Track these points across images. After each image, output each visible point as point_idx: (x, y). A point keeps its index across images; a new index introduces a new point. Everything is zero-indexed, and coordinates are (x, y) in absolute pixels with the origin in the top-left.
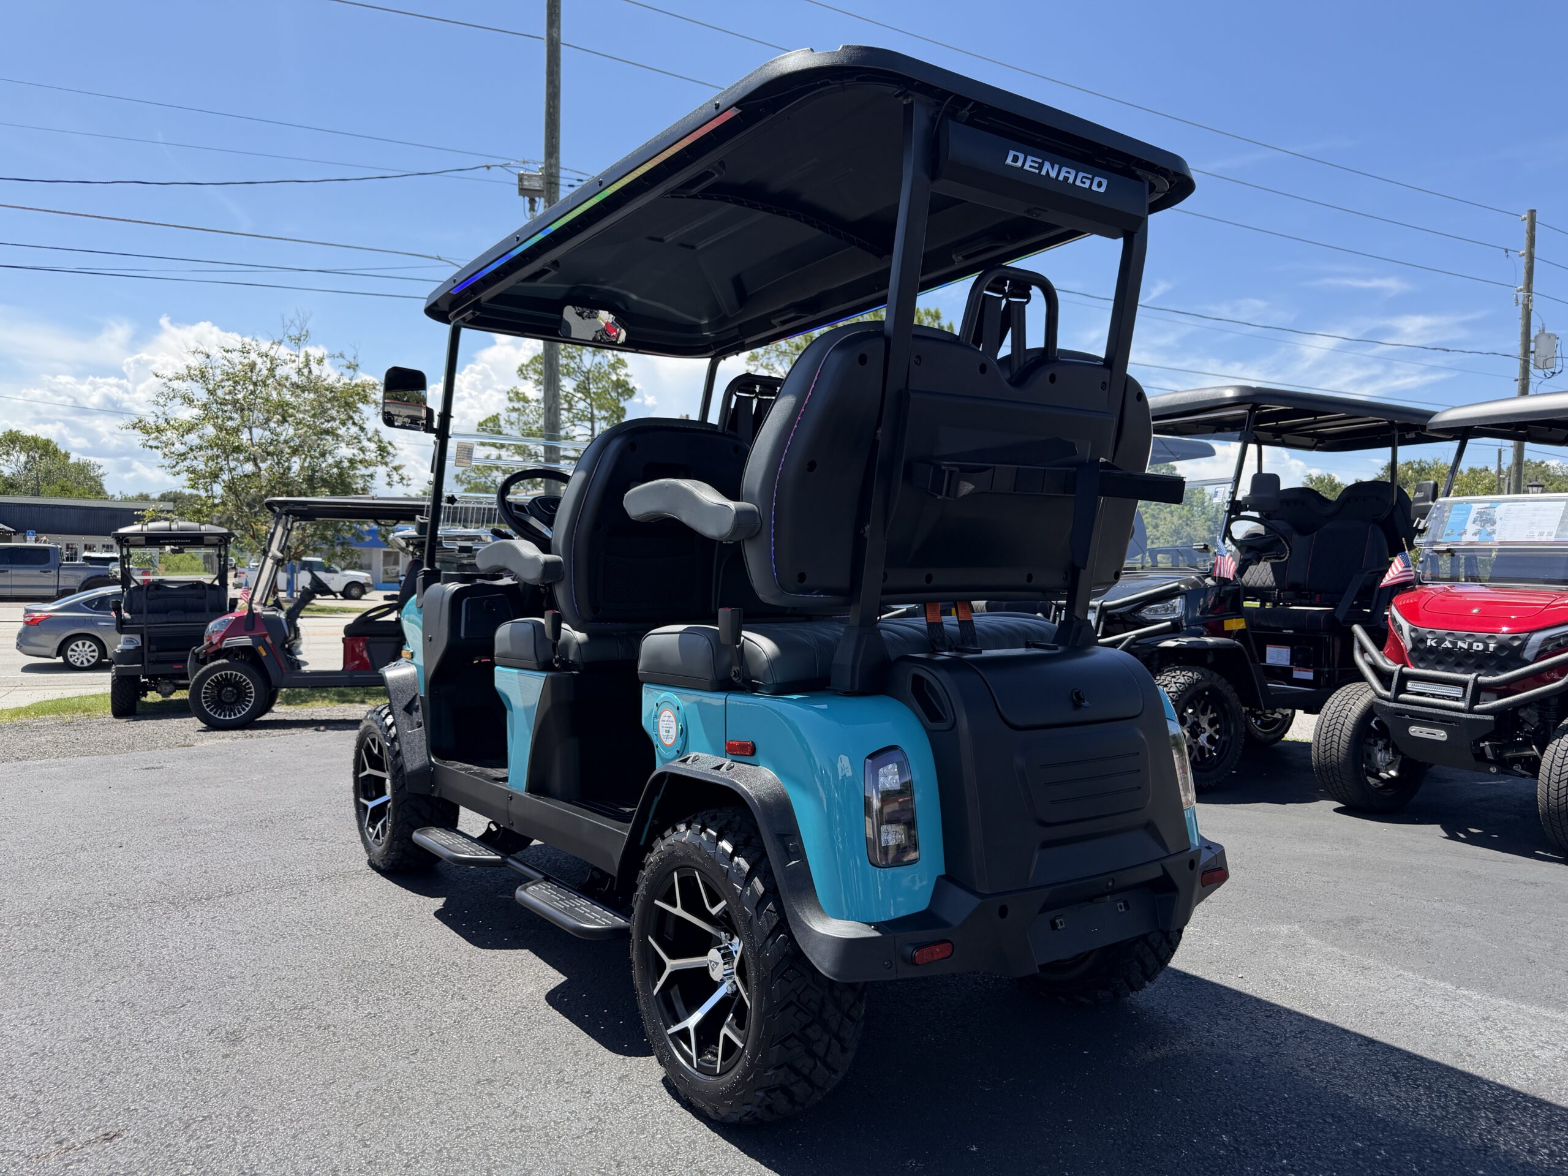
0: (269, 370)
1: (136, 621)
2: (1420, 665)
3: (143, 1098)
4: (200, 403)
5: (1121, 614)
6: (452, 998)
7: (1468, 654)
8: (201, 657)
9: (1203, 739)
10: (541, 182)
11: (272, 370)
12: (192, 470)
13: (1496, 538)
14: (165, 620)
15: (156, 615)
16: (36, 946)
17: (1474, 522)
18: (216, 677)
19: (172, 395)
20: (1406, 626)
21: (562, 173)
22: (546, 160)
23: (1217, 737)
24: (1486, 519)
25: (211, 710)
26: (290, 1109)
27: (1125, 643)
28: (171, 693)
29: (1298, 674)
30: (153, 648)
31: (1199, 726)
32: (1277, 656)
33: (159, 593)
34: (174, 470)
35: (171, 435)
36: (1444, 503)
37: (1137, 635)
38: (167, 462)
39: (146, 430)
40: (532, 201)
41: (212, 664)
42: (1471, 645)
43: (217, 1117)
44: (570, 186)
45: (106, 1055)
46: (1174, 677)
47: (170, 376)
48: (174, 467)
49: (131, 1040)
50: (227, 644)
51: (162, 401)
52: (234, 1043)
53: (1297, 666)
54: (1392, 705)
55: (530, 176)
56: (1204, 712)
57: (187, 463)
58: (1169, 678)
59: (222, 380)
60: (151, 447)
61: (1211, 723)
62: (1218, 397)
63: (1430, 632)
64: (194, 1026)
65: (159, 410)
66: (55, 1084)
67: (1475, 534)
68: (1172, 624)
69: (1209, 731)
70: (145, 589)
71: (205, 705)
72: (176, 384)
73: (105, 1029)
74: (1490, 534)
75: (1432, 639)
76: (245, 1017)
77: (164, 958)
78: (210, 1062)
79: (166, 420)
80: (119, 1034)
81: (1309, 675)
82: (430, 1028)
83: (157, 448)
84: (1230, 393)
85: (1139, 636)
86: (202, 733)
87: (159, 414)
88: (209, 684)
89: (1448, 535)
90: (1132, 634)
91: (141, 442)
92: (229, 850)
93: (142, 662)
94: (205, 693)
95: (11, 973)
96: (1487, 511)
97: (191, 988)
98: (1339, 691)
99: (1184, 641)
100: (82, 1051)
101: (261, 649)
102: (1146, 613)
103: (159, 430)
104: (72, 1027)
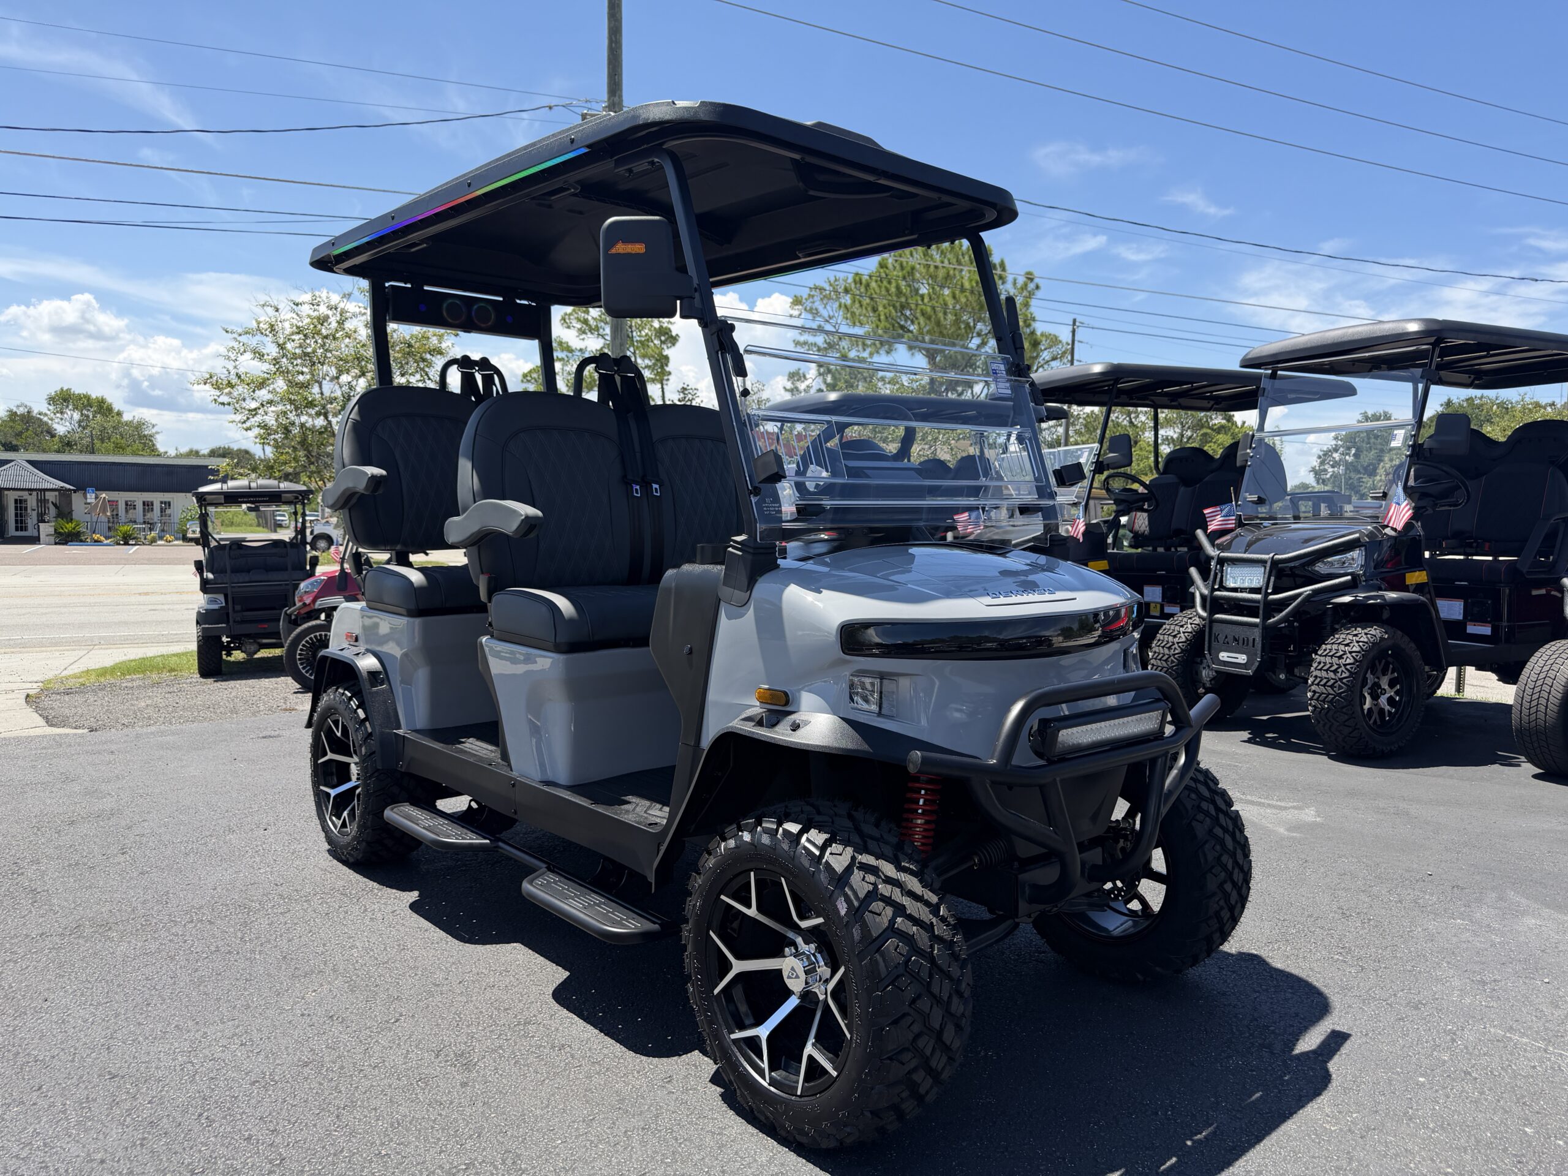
0: (338, 322)
1: (220, 581)
3: (391, 1140)
4: (270, 357)
5: (1291, 568)
8: (293, 617)
9: (1383, 700)
11: (341, 323)
12: (263, 426)
14: (247, 579)
15: (239, 574)
16: (217, 947)
18: (311, 639)
19: (242, 350)
22: (609, 99)
23: (1397, 698)
25: (307, 672)
26: (558, 1155)
27: (1300, 599)
28: (255, 653)
29: (1472, 629)
30: (238, 608)
31: (1379, 687)
32: (1451, 609)
33: (242, 552)
34: (245, 426)
35: (241, 389)
37: (1313, 591)
38: (239, 417)
39: (217, 386)
41: (305, 626)
43: (480, 1164)
45: (333, 1084)
46: (1356, 635)
47: (240, 330)
48: (244, 422)
49: (355, 1064)
50: (320, 605)
51: (232, 356)
52: (468, 1067)
53: (1471, 621)
56: (1384, 675)
57: (258, 418)
58: (1350, 637)
59: (293, 334)
60: (223, 404)
61: (1392, 685)
62: (1401, 331)
64: (417, 1046)
65: (230, 365)
66: (289, 1121)
68: (1353, 578)
69: (1391, 693)
70: (228, 548)
71: (301, 667)
72: (243, 339)
73: (322, 1051)
77: (357, 962)
78: (449, 1092)
79: (237, 374)
80: (339, 1057)
81: (1486, 630)
83: (229, 404)
84: (1413, 327)
85: (1316, 592)
86: (300, 695)
87: (231, 369)
88: (303, 645)
90: (1307, 590)
91: (212, 398)
93: (227, 622)
94: (300, 654)
95: (201, 980)
98: (1542, 650)
99: (1361, 596)
100: (306, 1079)
102: (1321, 568)
103: (230, 385)
104: (287, 1048)
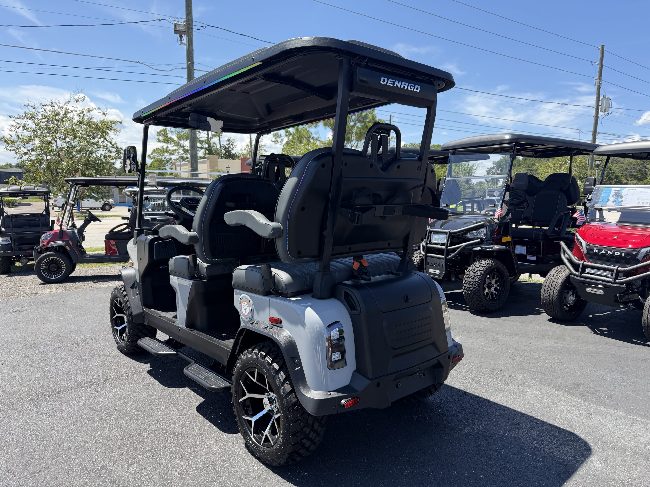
0: (64, 114)
1: (8, 232)
2: (591, 260)
4: (31, 129)
6: (176, 458)
7: (612, 256)
8: (39, 251)
9: (492, 289)
10: (185, 27)
13: (623, 204)
14: (21, 230)
15: (16, 228)
17: (613, 196)
18: (47, 260)
19: (18, 126)
20: (584, 243)
21: (194, 23)
22: (186, 17)
23: (498, 288)
24: (618, 195)
25: (46, 275)
27: (460, 248)
28: (27, 263)
29: (529, 258)
30: (16, 244)
31: (491, 284)
32: (521, 250)
33: (17, 219)
36: (599, 187)
37: (466, 245)
38: (18, 156)
39: (7, 142)
40: (181, 36)
41: (45, 254)
42: (614, 253)
44: (198, 29)
46: (481, 264)
47: (16, 116)
48: (21, 158)
50: (51, 245)
51: (13, 129)
53: (529, 254)
54: (579, 278)
55: (179, 25)
56: (493, 279)
58: (479, 264)
59: (42, 119)
60: (10, 150)
61: (496, 283)
62: (502, 139)
63: (595, 246)
65: (13, 133)
67: (613, 202)
68: (481, 240)
69: (496, 286)
70: (11, 217)
71: (42, 270)
74: (620, 202)
75: (596, 250)
76: (72, 477)
81: (534, 258)
82: (167, 479)
84: (508, 137)
88: (43, 263)
89: (601, 202)
90: (463, 245)
92: (59, 364)
93: (12, 250)
94: (42, 267)
96: (619, 191)
97: (43, 458)
98: (553, 269)
99: (484, 247)
101: (67, 247)
102: (469, 235)
103: (13, 143)
